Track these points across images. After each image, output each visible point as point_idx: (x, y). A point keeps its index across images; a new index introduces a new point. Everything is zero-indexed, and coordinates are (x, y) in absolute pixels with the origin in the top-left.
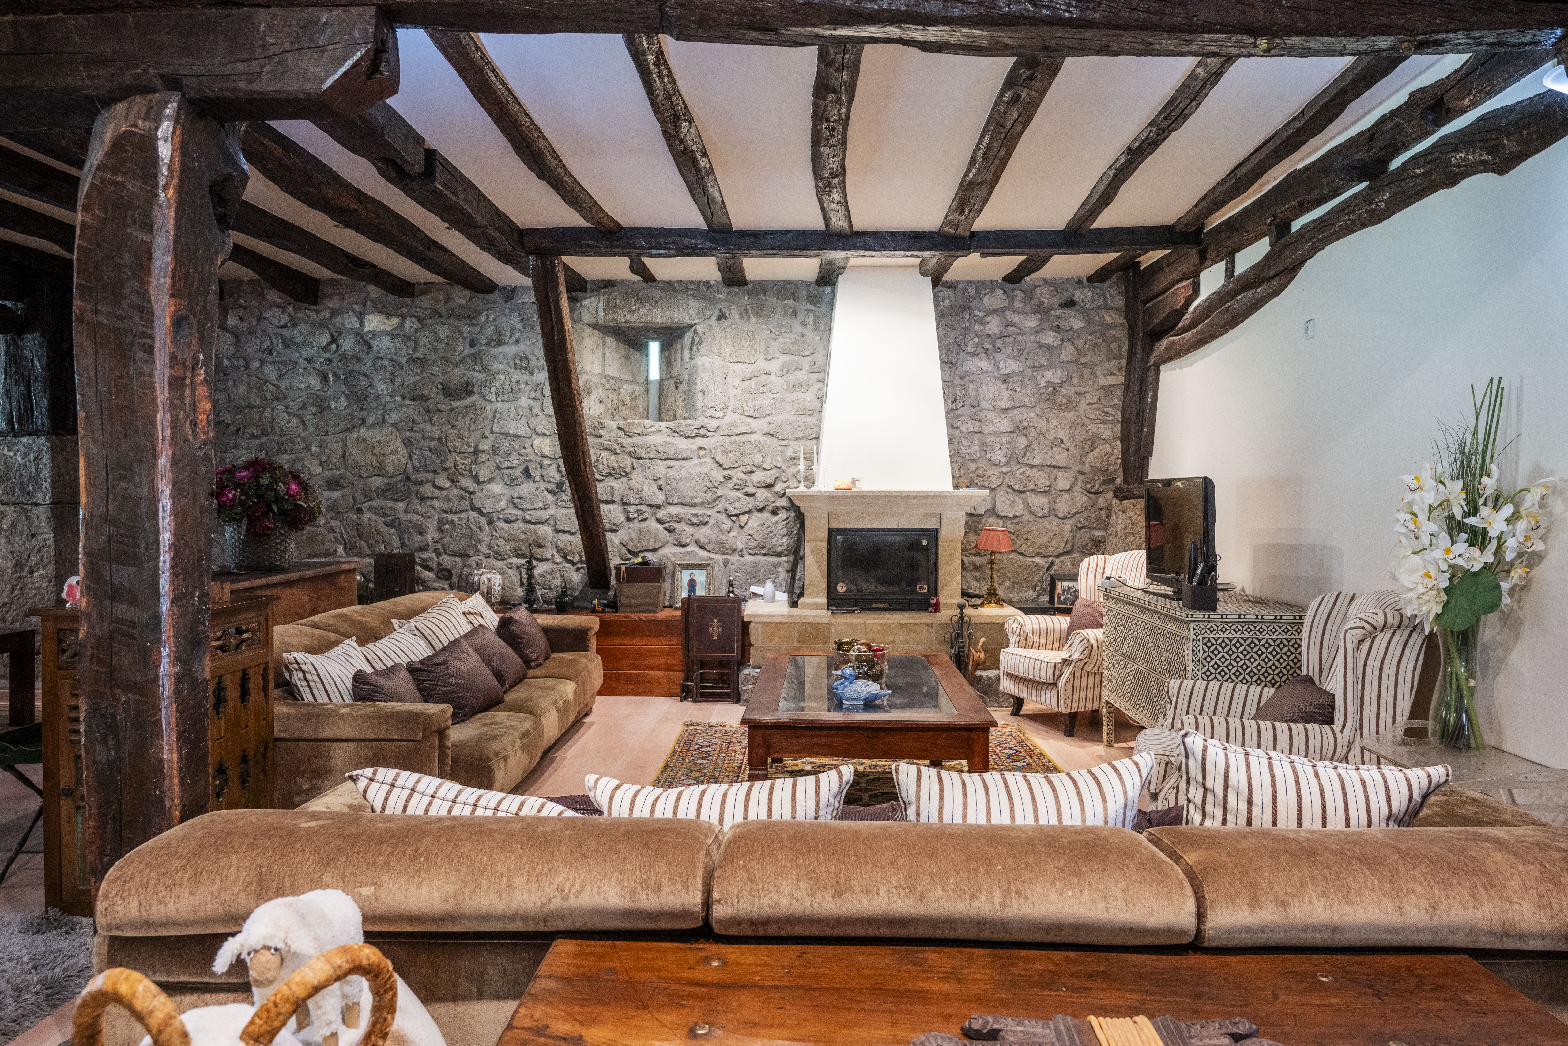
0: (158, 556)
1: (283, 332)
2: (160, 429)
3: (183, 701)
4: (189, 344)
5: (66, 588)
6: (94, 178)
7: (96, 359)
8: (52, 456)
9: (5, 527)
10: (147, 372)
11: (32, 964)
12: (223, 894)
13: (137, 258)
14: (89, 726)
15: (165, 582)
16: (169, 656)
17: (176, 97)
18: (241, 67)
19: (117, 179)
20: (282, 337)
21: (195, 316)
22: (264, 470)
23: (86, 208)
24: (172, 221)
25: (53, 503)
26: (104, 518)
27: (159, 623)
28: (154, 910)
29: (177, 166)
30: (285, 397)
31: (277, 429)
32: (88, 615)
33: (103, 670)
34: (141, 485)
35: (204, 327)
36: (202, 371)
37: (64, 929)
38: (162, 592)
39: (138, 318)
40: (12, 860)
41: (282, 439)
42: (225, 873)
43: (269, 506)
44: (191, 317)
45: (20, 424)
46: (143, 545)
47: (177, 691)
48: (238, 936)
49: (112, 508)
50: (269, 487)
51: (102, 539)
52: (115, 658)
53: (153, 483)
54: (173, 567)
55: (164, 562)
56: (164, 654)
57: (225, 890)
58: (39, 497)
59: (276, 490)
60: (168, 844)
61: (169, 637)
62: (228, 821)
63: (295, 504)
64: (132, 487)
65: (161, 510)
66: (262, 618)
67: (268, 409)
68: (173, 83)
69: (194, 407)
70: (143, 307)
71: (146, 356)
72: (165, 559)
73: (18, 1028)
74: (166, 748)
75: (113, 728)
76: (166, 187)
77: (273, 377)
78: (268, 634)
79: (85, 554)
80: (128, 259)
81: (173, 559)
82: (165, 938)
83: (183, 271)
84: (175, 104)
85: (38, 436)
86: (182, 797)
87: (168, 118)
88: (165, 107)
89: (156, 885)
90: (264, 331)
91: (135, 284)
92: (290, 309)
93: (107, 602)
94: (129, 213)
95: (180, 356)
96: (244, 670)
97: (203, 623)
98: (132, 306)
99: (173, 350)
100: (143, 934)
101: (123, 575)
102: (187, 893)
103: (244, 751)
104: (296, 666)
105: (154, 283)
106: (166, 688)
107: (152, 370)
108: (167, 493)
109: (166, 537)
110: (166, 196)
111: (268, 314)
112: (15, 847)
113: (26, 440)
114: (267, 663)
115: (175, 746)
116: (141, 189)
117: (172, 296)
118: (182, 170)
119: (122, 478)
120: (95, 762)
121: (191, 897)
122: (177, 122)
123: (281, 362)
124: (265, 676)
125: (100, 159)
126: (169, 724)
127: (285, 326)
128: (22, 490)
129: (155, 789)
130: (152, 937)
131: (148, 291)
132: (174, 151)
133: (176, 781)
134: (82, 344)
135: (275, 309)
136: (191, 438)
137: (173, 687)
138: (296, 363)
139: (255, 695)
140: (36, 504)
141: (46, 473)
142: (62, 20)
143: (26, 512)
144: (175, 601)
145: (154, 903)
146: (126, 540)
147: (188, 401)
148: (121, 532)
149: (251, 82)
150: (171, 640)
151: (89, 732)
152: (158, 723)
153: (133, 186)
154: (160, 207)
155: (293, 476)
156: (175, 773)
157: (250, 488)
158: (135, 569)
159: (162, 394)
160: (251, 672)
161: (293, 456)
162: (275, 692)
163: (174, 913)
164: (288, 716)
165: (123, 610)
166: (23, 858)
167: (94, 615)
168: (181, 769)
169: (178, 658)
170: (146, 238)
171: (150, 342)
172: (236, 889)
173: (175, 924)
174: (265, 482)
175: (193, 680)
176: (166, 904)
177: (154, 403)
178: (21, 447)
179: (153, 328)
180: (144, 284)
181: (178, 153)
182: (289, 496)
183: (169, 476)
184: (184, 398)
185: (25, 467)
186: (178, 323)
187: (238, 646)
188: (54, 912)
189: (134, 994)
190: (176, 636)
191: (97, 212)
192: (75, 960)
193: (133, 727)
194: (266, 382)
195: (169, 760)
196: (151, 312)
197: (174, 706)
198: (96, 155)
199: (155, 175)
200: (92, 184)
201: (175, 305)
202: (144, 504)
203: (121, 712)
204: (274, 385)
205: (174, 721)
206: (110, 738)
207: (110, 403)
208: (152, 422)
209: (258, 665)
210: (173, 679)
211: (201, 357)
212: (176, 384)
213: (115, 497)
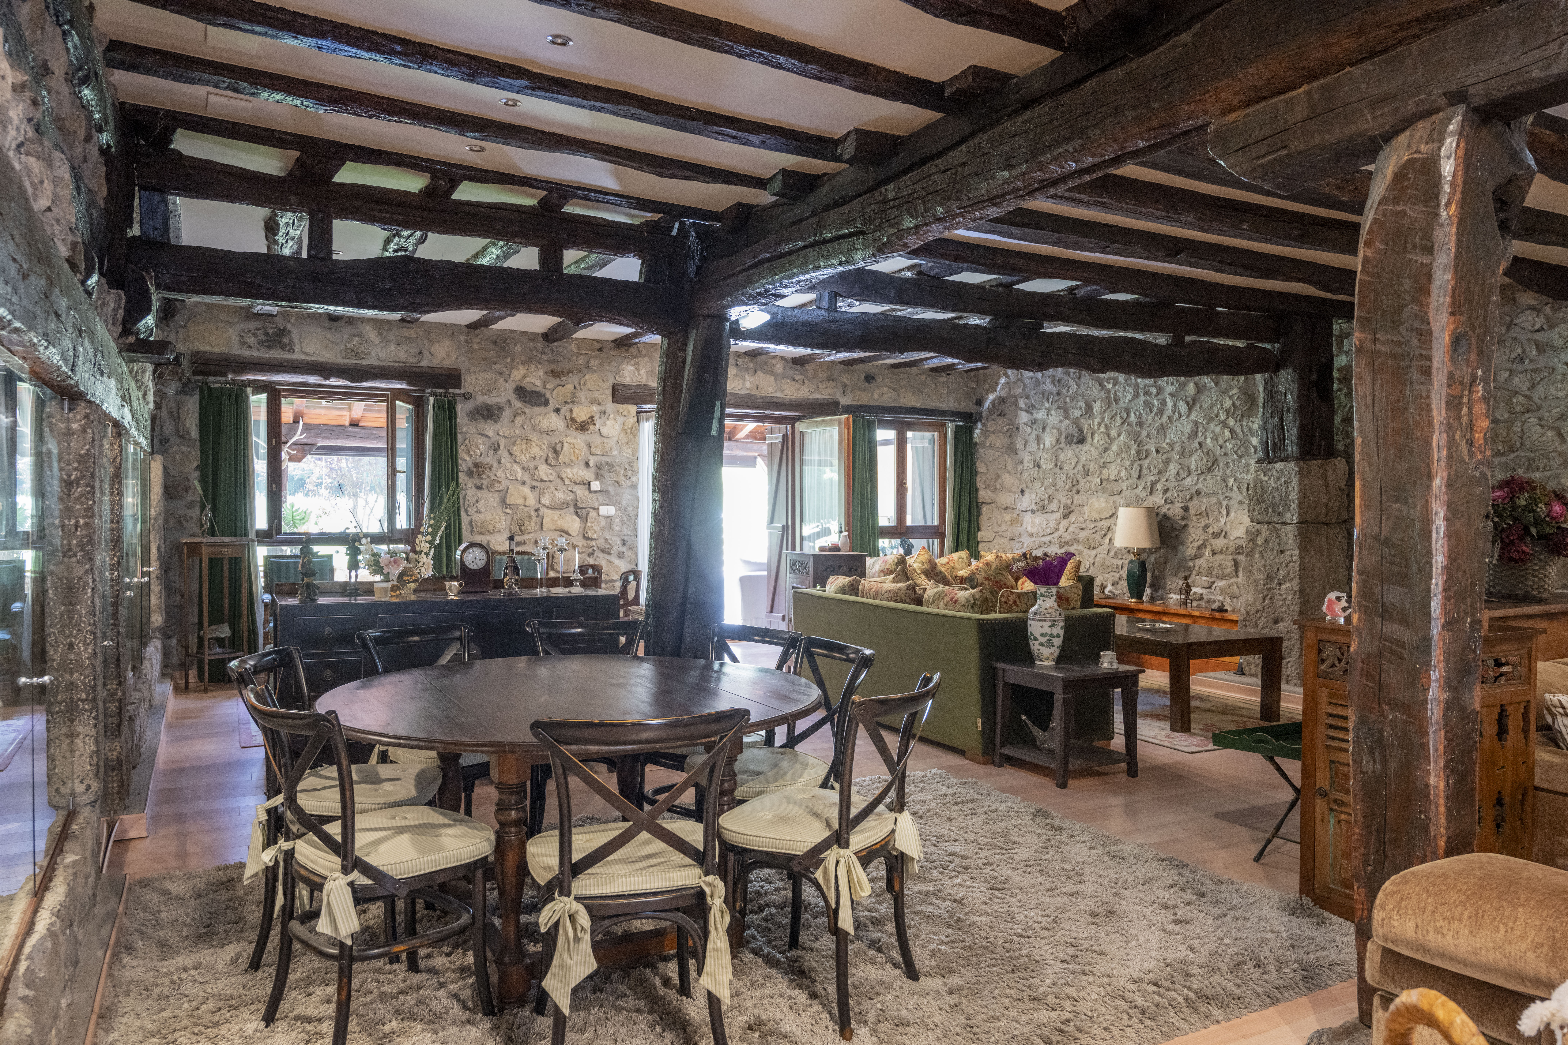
0: (1430, 578)
1: (1540, 337)
2: (1435, 450)
3: (1452, 729)
4: (1468, 361)
5: (1326, 602)
6: (1376, 213)
7: (1373, 385)
8: (1300, 480)
9: (1259, 543)
10: (1424, 394)
11: (1290, 941)
12: (1507, 946)
13: (1416, 281)
14: (1357, 736)
15: (1436, 606)
16: (1438, 680)
17: (1461, 109)
18: (1536, 54)
19: (1398, 208)
20: (1536, 342)
21: (1474, 331)
22: (1522, 490)
23: (1367, 244)
24: (1454, 238)
25: (1300, 523)
26: (1377, 538)
27: (1430, 646)
28: (1431, 937)
29: (1460, 181)
30: (1539, 408)
31: (1528, 444)
32: (1359, 631)
33: (1372, 685)
34: (1415, 507)
35: (1483, 341)
36: (1480, 388)
37: (1316, 920)
38: (1433, 615)
39: (1416, 341)
40: (1269, 841)
41: (1532, 455)
42: (1510, 924)
43: (1526, 529)
44: (1470, 333)
45: (1274, 452)
46: (1414, 567)
47: (1446, 718)
48: (1547, 1003)
49: (1385, 529)
50: (1526, 508)
51: (1375, 559)
52: (1383, 675)
53: (1427, 504)
54: (1445, 590)
55: (1437, 585)
56: (1433, 678)
57: (1510, 943)
58: (1288, 517)
59: (1535, 512)
60: (1444, 874)
61: (1439, 661)
62: (1509, 869)
63: (1559, 528)
64: (1405, 509)
65: (1434, 532)
66: (1526, 651)
67: (1518, 423)
68: (1457, 97)
69: (1471, 425)
70: (1422, 330)
71: (1423, 378)
72: (1437, 583)
73: (1279, 996)
74: (1433, 774)
75: (1380, 743)
76: (1448, 205)
77: (1524, 388)
78: (1531, 670)
79: (1358, 572)
80: (1407, 284)
81: (1446, 582)
82: (1439, 968)
83: (1463, 287)
84: (1460, 118)
85: (1289, 462)
86: (1448, 828)
87: (1452, 134)
88: (1449, 124)
89: (1433, 912)
90: (1514, 339)
91: (1414, 308)
92: (1548, 309)
93: (1378, 620)
94: (1410, 239)
95: (1457, 373)
96: (1502, 706)
97: (1474, 652)
98: (1410, 330)
99: (1451, 368)
100: (1418, 957)
101: (1393, 595)
102: (1466, 931)
103: (1500, 792)
104: (1561, 710)
105: (1433, 303)
106: (1435, 713)
107: (1428, 392)
108: (1441, 515)
109: (1439, 560)
110: (1448, 214)
111: (1520, 319)
112: (1271, 830)
113: (1279, 465)
114: (1528, 702)
115: (1442, 773)
116: (1423, 212)
117: (1452, 314)
118: (1466, 183)
119: (1397, 499)
120: (1362, 773)
121: (1471, 938)
122: (1461, 135)
123: (1534, 371)
124: (1525, 715)
125: (1382, 194)
126: (1436, 750)
127: (1541, 329)
128: (1274, 511)
129: (1421, 812)
130: (1425, 964)
131: (1426, 313)
132: (1457, 165)
133: (1442, 809)
134: (1360, 373)
135: (1528, 312)
136: (1467, 458)
137: (1442, 713)
138: (1553, 369)
139: (1514, 734)
140: (1285, 524)
141: (1294, 496)
142: (1350, 73)
143: (1277, 530)
144: (1447, 625)
145: (1431, 930)
146: (1398, 561)
147: (1465, 419)
148: (1393, 552)
149: (1548, 66)
150: (1441, 665)
151: (1357, 742)
152: (1425, 746)
153: (1414, 212)
154: (1442, 226)
155: (1557, 495)
156: (1442, 801)
157: (1504, 509)
158: (1406, 590)
159: (1439, 413)
160: (1510, 709)
161: (1548, 474)
162: (1535, 735)
163: (1452, 948)
164: (1552, 766)
165: (1392, 629)
166: (1277, 841)
167: (1365, 631)
168: (1447, 798)
169: (1448, 685)
170: (1426, 260)
171: (1428, 363)
172: (1524, 946)
173: (1452, 959)
174: (1522, 503)
175: (1462, 709)
176: (1444, 936)
177: (1430, 424)
178: (1274, 472)
179: (1431, 349)
180: (1423, 306)
181: (1461, 167)
182: (1552, 518)
183: (1444, 498)
184: (1460, 417)
185: (1277, 489)
186: (1457, 341)
187: (1496, 679)
188: (1306, 900)
189: (1452, 1024)
190: (1446, 661)
191: (1378, 245)
192: (1325, 953)
193: (1399, 745)
194: (1516, 393)
195: (1435, 787)
196: (1430, 333)
197: (1443, 732)
198: (1378, 190)
199: (1437, 196)
200: (1375, 219)
201: (1454, 322)
202: (1417, 526)
203: (1389, 729)
204: (1524, 396)
205: (1441, 747)
206: (1377, 752)
207: (1386, 427)
208: (1427, 443)
209: (1519, 703)
210: (1442, 705)
211: (1480, 373)
212: (1454, 403)
213: (1388, 518)
